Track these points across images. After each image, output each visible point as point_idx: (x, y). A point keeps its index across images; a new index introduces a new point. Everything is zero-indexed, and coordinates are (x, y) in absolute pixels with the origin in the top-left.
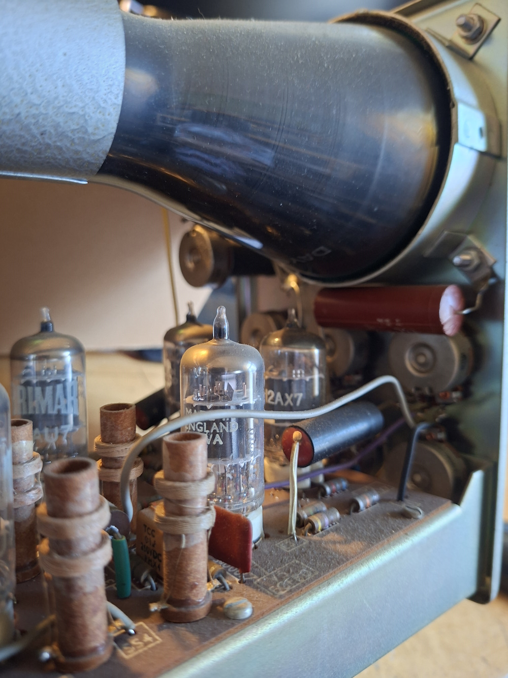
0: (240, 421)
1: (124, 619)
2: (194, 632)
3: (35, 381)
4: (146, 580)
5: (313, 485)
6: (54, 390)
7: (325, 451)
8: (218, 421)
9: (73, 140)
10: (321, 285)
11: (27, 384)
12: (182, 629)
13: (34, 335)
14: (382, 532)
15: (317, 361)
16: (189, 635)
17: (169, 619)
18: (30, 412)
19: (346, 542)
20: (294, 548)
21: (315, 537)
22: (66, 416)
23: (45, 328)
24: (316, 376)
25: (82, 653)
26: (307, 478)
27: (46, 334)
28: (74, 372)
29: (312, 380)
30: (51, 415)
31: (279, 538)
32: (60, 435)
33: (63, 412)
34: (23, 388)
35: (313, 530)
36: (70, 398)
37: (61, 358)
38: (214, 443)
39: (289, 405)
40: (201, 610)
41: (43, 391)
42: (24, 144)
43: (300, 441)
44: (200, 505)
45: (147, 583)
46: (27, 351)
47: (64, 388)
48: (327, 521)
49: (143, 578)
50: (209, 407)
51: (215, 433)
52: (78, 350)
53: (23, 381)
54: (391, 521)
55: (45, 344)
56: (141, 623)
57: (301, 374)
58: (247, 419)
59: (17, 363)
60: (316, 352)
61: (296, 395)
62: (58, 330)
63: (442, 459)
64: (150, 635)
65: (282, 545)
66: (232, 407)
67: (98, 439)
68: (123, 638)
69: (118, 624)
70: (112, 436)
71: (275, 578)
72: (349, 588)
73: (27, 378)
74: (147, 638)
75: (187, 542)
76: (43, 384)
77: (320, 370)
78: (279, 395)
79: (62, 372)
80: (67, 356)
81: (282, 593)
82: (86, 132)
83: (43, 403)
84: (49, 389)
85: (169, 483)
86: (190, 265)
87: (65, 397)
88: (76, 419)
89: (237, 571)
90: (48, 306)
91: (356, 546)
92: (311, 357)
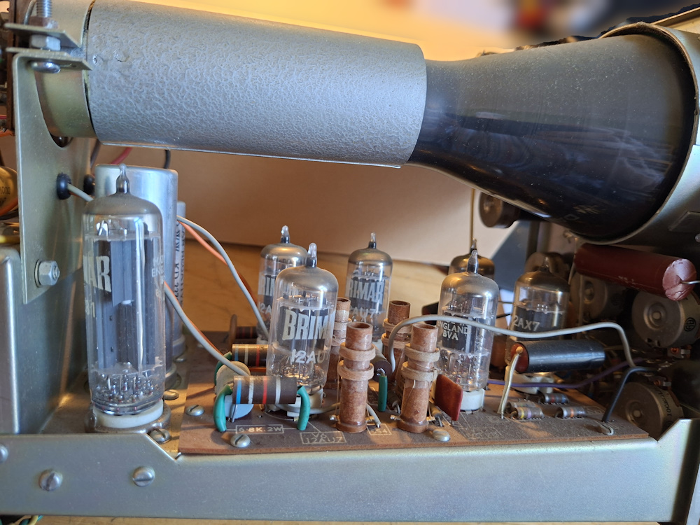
0: (474, 329)
1: (375, 417)
2: (411, 437)
3: (359, 278)
4: (396, 406)
5: (539, 392)
6: (370, 286)
7: (540, 365)
8: (457, 324)
9: (391, 150)
10: (585, 241)
11: (356, 279)
12: (405, 434)
13: (365, 249)
14: (569, 433)
15: (559, 300)
16: (407, 437)
17: (400, 426)
18: (354, 296)
19: (537, 430)
20: (498, 422)
21: (517, 421)
22: (375, 304)
23: (371, 245)
24: (557, 312)
25: (349, 423)
26: (535, 387)
27: (371, 250)
28: (383, 276)
29: (553, 315)
30: (366, 301)
31: (491, 414)
32: (369, 314)
33: (373, 300)
34: (352, 281)
35: (516, 416)
36: (378, 293)
37: (378, 266)
38: (453, 338)
39: (528, 329)
40: (420, 429)
41: (363, 285)
42: (364, 152)
43: (521, 354)
44: (428, 367)
45: (395, 409)
46: (358, 259)
47: (376, 286)
48: (530, 414)
49: (393, 405)
50: (453, 315)
51: (454, 332)
52: (389, 262)
53: (353, 277)
54: (583, 430)
55: (370, 256)
56: (385, 424)
57: (545, 308)
58: (480, 328)
59: (352, 265)
60: (559, 293)
61: (534, 323)
62: (378, 248)
63: (658, 402)
64: (387, 430)
65: (490, 418)
66: (469, 318)
67: (386, 319)
68: (373, 426)
69: (371, 418)
70: (393, 319)
71: (474, 431)
72: (525, 456)
73: (356, 276)
74: (385, 431)
75: (416, 385)
76: (364, 281)
77: (561, 308)
78: (521, 320)
79: (377, 275)
80: (381, 265)
81: (473, 438)
82: (399, 145)
83: (362, 293)
84: (367, 285)
85: (411, 349)
86: (487, 209)
87: (376, 291)
88: (380, 306)
89: (449, 418)
90: (375, 233)
91: (543, 434)
92: (555, 295)
